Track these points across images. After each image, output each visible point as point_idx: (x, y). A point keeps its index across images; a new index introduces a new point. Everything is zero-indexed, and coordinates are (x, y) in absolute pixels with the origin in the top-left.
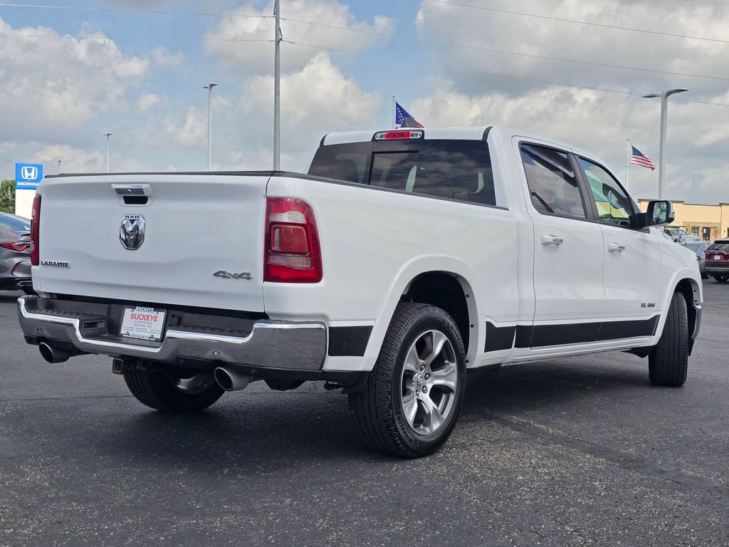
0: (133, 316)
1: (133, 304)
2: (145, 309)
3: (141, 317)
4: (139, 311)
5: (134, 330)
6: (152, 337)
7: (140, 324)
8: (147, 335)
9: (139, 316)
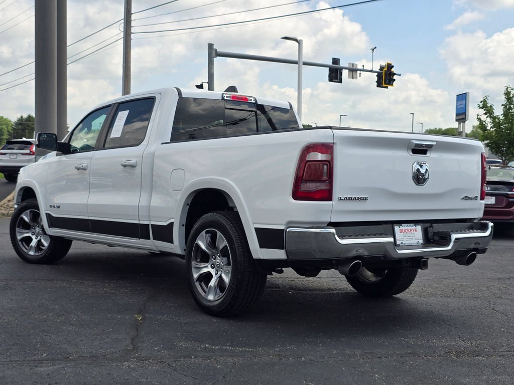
0: (401, 231)
1: (400, 223)
2: (408, 225)
3: (406, 231)
4: (404, 227)
5: (405, 240)
6: (418, 242)
7: (407, 235)
8: (414, 242)
9: (405, 231)
